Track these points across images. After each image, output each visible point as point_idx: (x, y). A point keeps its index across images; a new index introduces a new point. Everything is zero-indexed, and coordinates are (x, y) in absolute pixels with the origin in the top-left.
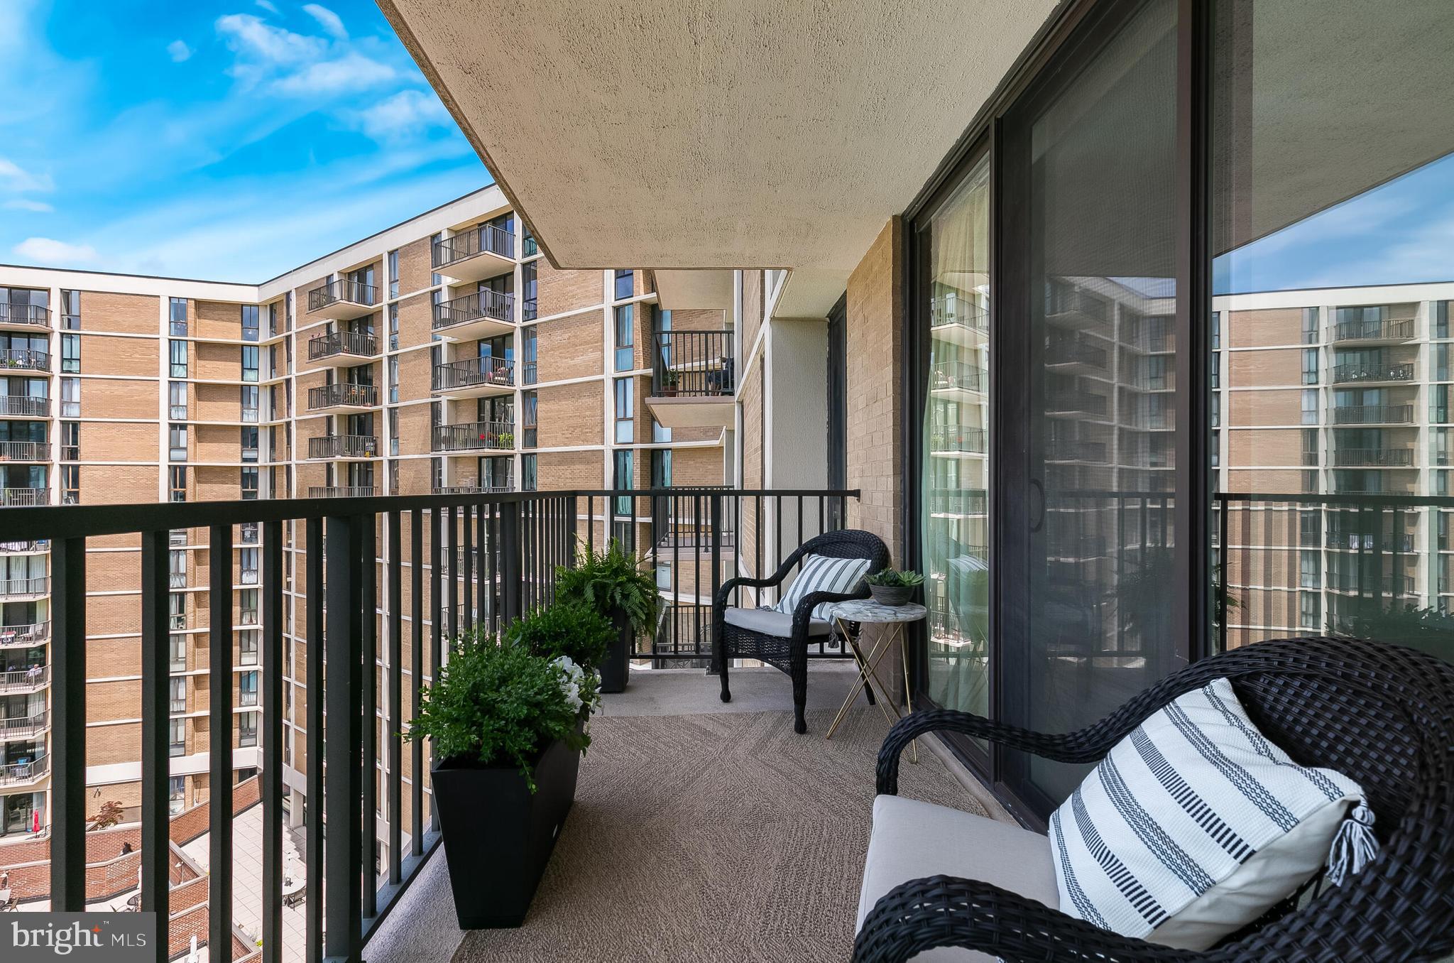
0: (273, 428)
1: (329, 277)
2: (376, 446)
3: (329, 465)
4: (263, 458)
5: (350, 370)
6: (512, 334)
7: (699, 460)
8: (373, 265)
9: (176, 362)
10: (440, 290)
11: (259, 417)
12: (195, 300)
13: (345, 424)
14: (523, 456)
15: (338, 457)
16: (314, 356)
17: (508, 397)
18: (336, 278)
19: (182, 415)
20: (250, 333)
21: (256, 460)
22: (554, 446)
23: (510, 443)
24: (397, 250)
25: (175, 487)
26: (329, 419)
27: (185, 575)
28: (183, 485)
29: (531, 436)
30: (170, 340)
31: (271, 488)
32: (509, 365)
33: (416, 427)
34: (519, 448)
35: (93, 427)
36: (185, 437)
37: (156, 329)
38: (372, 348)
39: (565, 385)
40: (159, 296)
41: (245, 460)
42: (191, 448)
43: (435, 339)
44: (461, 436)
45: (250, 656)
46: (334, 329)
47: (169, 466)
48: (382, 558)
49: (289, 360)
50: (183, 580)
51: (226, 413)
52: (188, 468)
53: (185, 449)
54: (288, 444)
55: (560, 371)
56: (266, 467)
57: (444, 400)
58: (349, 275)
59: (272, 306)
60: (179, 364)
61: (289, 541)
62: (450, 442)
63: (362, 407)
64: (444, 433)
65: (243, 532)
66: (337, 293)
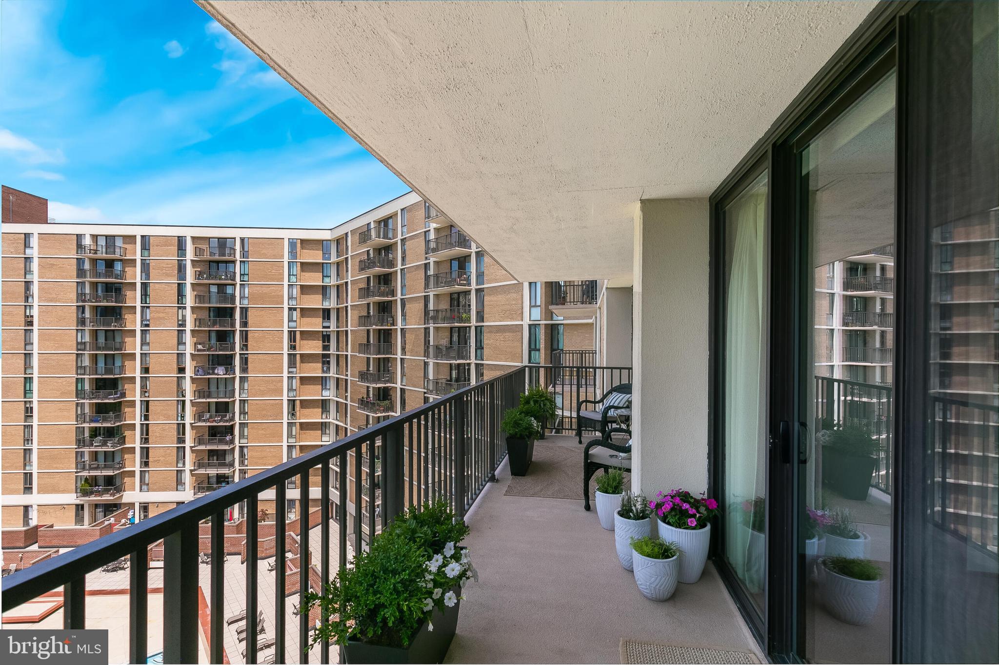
0: (338, 309)
1: (369, 224)
2: (393, 320)
3: (368, 331)
4: (333, 326)
5: (379, 276)
6: (470, 256)
7: (580, 331)
8: (393, 216)
9: (292, 274)
10: (430, 230)
11: (331, 303)
12: (300, 239)
13: (376, 308)
14: (476, 327)
15: (374, 327)
16: (362, 269)
17: (468, 293)
18: (372, 226)
19: (294, 303)
20: (326, 256)
21: (329, 327)
22: (494, 321)
23: (468, 320)
24: (406, 208)
25: (291, 342)
26: (368, 304)
27: (295, 390)
28: (295, 341)
29: (480, 317)
30: (289, 262)
31: (337, 343)
32: (468, 274)
33: (415, 309)
34: (474, 322)
35: (254, 310)
36: (296, 315)
37: (282, 256)
38: (392, 264)
39: (500, 286)
40: (284, 239)
41: (324, 327)
42: (298, 321)
43: (426, 258)
44: (440, 315)
45: (326, 437)
46: (371, 252)
47: (288, 331)
48: (397, 384)
49: (347, 271)
50: (295, 393)
51: (315, 302)
52: (297, 332)
53: (296, 321)
54: (346, 318)
55: (498, 277)
56: (334, 331)
57: (431, 294)
58: (379, 222)
59: (337, 240)
60: (293, 275)
61: (347, 373)
62: (435, 319)
63: (386, 298)
64: (431, 314)
65: (323, 367)
66: (373, 233)
